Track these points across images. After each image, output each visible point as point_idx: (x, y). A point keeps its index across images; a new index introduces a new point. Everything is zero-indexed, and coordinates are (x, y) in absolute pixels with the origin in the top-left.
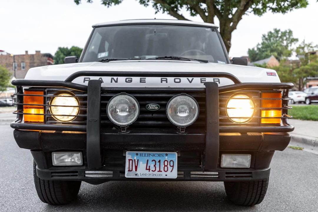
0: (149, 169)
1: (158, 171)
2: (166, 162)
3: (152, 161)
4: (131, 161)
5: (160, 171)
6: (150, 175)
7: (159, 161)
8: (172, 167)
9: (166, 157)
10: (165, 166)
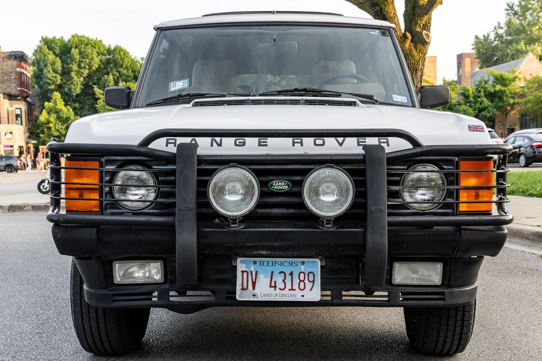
0: (275, 287)
1: (289, 290)
2: (302, 275)
3: (280, 273)
4: (245, 274)
5: (292, 289)
6: (276, 295)
7: (291, 274)
8: (312, 283)
9: (303, 267)
10: (301, 281)
